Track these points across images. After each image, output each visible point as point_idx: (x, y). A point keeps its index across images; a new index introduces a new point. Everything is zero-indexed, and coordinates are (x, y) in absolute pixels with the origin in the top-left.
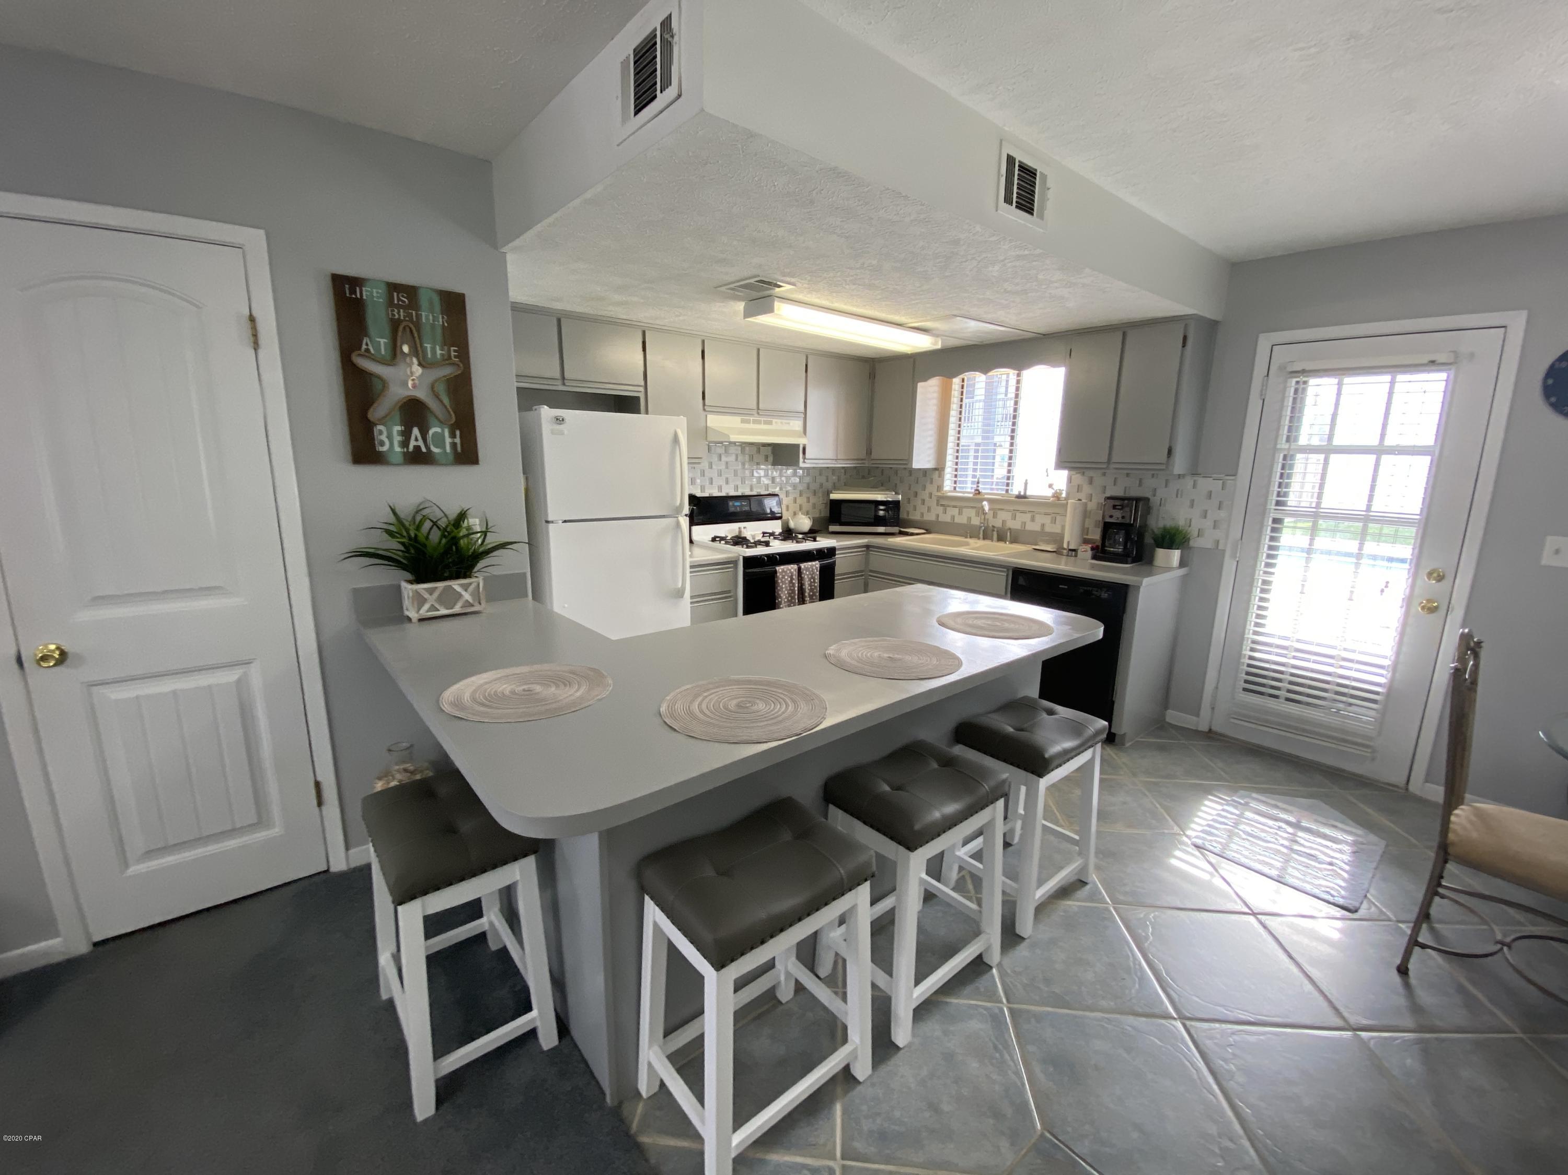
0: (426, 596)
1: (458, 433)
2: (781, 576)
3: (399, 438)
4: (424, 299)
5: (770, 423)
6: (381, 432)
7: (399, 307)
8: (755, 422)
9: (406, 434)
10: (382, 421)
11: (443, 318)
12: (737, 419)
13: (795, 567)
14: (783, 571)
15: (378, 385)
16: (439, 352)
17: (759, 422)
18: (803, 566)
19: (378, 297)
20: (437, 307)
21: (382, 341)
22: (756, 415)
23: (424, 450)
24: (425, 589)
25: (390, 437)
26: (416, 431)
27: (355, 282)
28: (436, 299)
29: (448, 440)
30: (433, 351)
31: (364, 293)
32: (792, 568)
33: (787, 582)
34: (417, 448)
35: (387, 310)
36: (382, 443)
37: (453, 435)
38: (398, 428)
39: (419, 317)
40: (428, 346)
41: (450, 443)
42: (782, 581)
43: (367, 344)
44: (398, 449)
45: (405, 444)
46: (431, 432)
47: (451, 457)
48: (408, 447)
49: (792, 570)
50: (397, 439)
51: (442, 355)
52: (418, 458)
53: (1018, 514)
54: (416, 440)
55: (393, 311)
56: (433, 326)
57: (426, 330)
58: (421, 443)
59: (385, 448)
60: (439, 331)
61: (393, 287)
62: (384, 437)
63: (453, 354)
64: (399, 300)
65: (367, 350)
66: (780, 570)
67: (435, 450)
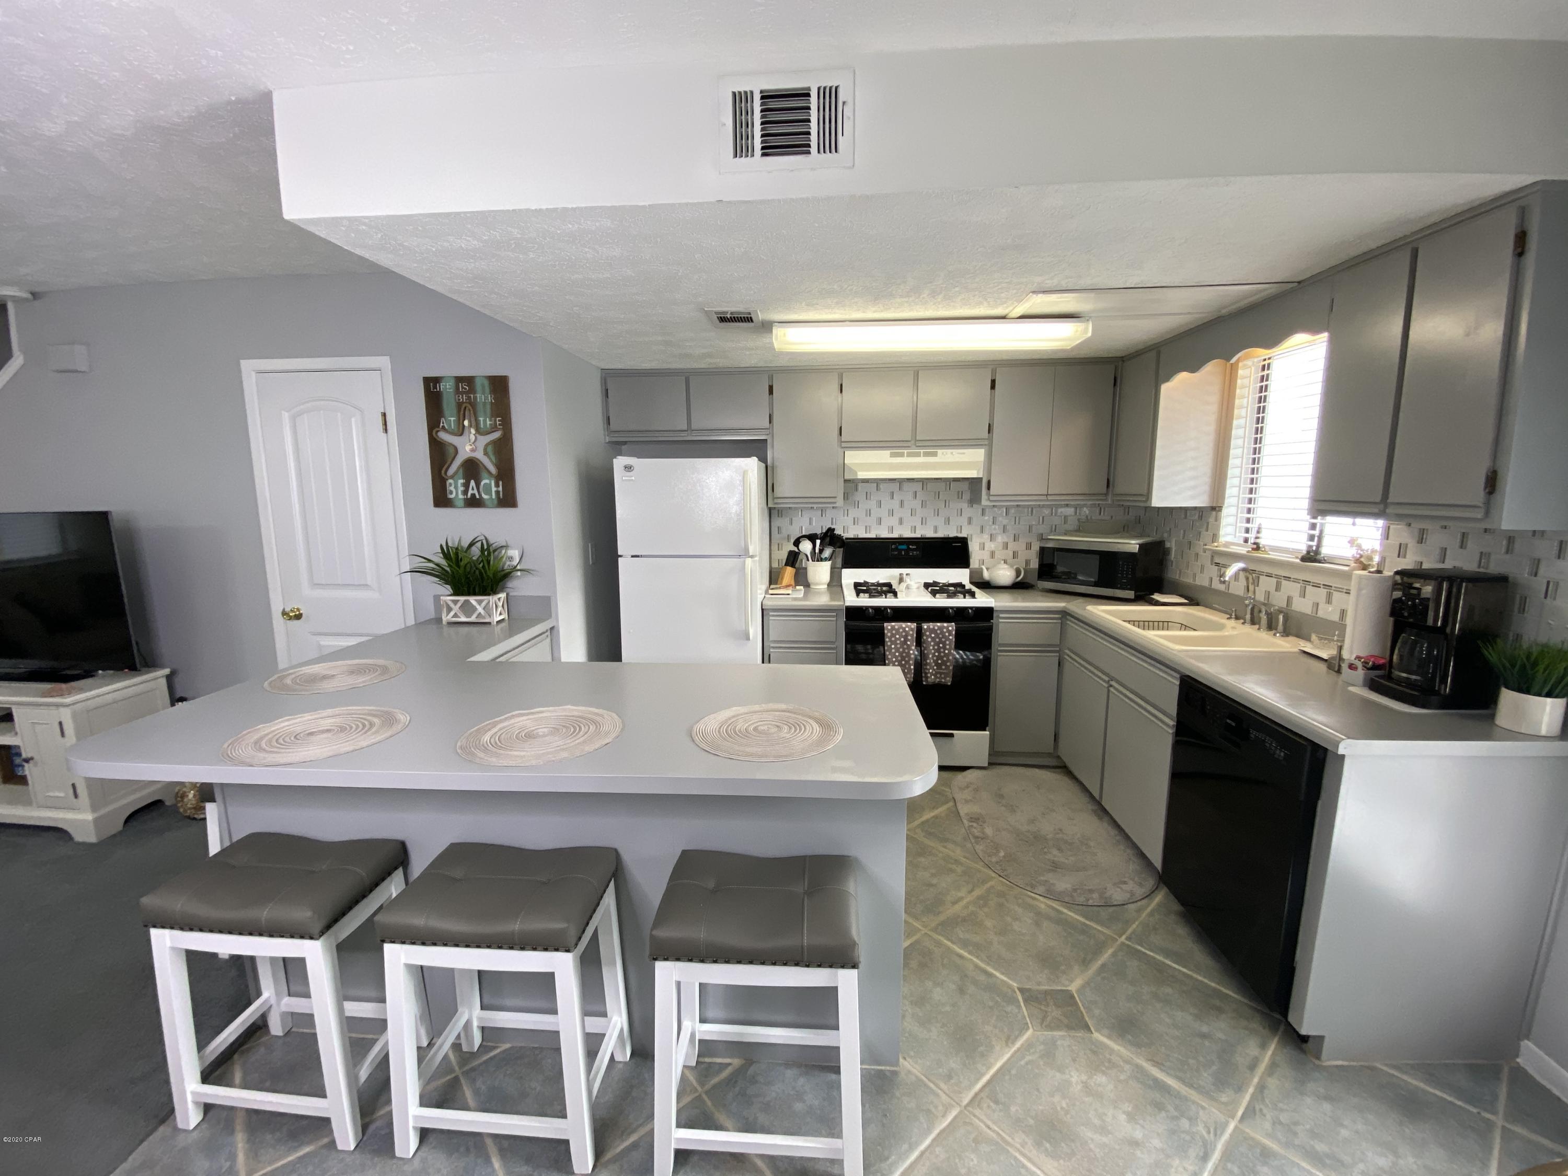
0: (452, 605)
1: (501, 483)
2: (889, 634)
3: (462, 489)
4: (478, 383)
5: (935, 454)
6: (451, 485)
7: (462, 393)
8: (909, 455)
9: (466, 486)
10: (452, 477)
11: (491, 397)
12: (887, 453)
13: (914, 625)
14: (893, 628)
15: (451, 451)
16: (488, 423)
17: (918, 455)
18: (925, 626)
19: (450, 389)
20: (487, 390)
21: (452, 419)
22: (914, 447)
23: (478, 497)
24: (451, 600)
25: (456, 488)
26: (472, 483)
27: (436, 380)
28: (486, 383)
29: (494, 489)
30: (485, 421)
31: (441, 387)
32: (907, 626)
33: (898, 642)
34: (473, 495)
35: (455, 395)
36: (451, 493)
37: (497, 485)
38: (461, 481)
39: (475, 398)
40: (481, 419)
41: (495, 491)
42: (891, 641)
43: (443, 423)
44: (461, 496)
45: (465, 492)
46: (482, 483)
47: (496, 502)
48: (467, 496)
49: (907, 629)
50: (461, 489)
51: (490, 424)
52: (474, 502)
53: (1309, 589)
54: (473, 489)
55: (459, 396)
56: (485, 403)
57: (480, 408)
58: (475, 492)
59: (452, 496)
60: (488, 407)
61: (459, 380)
62: (452, 488)
63: (498, 423)
64: (462, 388)
65: (443, 427)
66: (889, 627)
67: (485, 497)
